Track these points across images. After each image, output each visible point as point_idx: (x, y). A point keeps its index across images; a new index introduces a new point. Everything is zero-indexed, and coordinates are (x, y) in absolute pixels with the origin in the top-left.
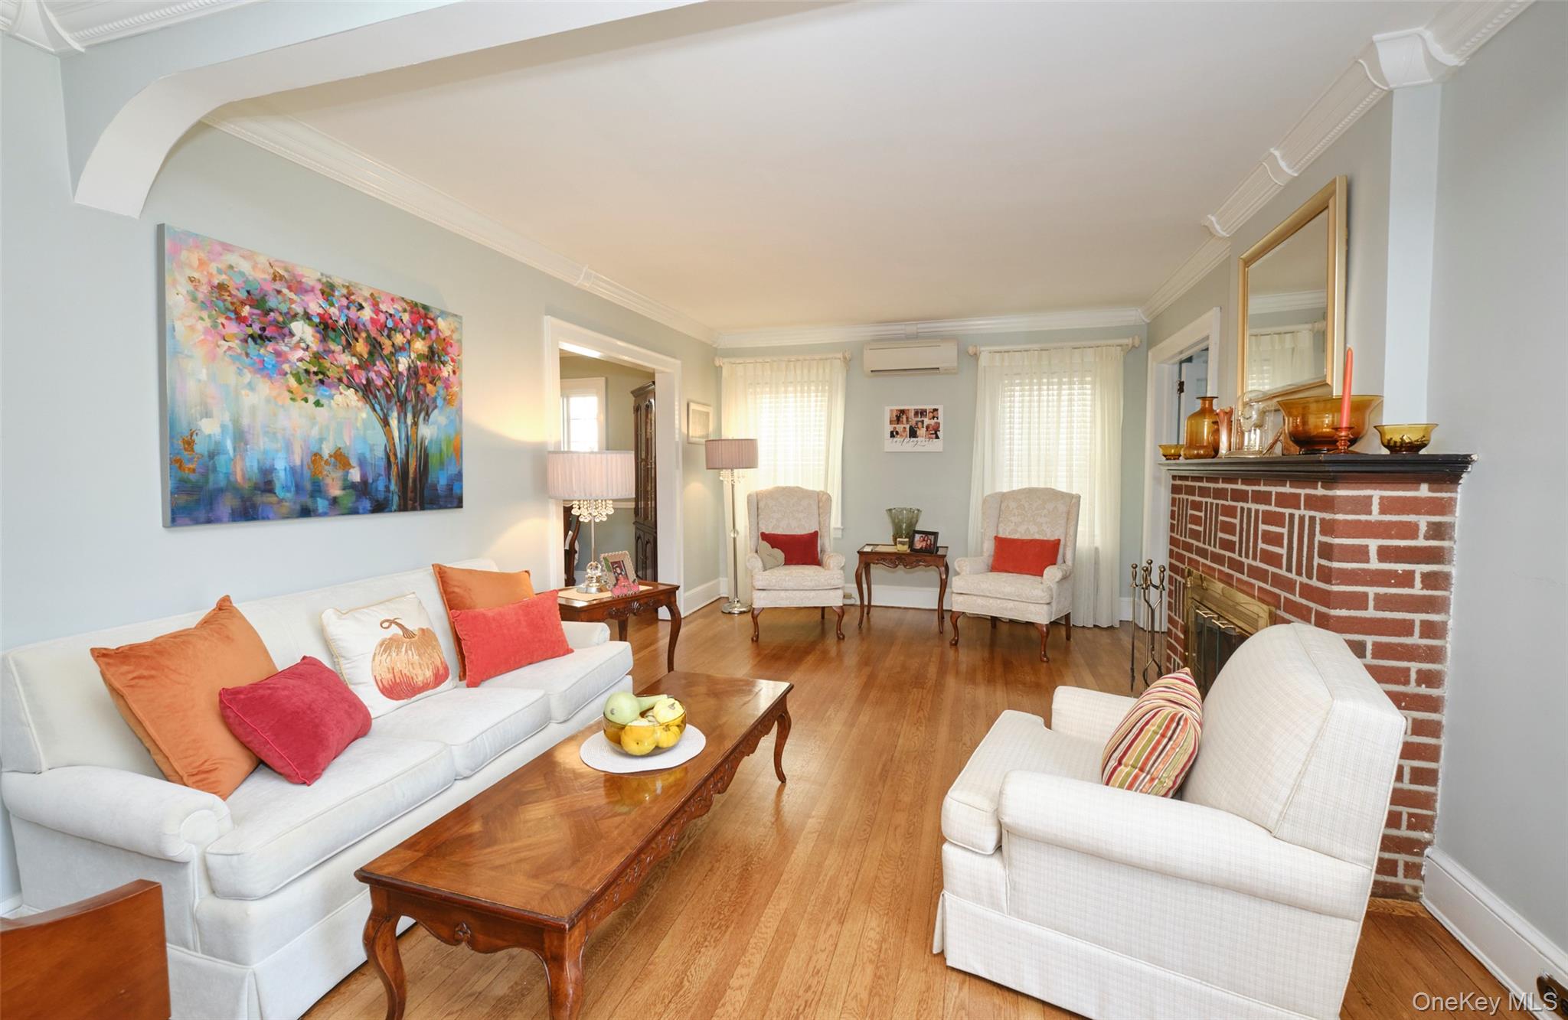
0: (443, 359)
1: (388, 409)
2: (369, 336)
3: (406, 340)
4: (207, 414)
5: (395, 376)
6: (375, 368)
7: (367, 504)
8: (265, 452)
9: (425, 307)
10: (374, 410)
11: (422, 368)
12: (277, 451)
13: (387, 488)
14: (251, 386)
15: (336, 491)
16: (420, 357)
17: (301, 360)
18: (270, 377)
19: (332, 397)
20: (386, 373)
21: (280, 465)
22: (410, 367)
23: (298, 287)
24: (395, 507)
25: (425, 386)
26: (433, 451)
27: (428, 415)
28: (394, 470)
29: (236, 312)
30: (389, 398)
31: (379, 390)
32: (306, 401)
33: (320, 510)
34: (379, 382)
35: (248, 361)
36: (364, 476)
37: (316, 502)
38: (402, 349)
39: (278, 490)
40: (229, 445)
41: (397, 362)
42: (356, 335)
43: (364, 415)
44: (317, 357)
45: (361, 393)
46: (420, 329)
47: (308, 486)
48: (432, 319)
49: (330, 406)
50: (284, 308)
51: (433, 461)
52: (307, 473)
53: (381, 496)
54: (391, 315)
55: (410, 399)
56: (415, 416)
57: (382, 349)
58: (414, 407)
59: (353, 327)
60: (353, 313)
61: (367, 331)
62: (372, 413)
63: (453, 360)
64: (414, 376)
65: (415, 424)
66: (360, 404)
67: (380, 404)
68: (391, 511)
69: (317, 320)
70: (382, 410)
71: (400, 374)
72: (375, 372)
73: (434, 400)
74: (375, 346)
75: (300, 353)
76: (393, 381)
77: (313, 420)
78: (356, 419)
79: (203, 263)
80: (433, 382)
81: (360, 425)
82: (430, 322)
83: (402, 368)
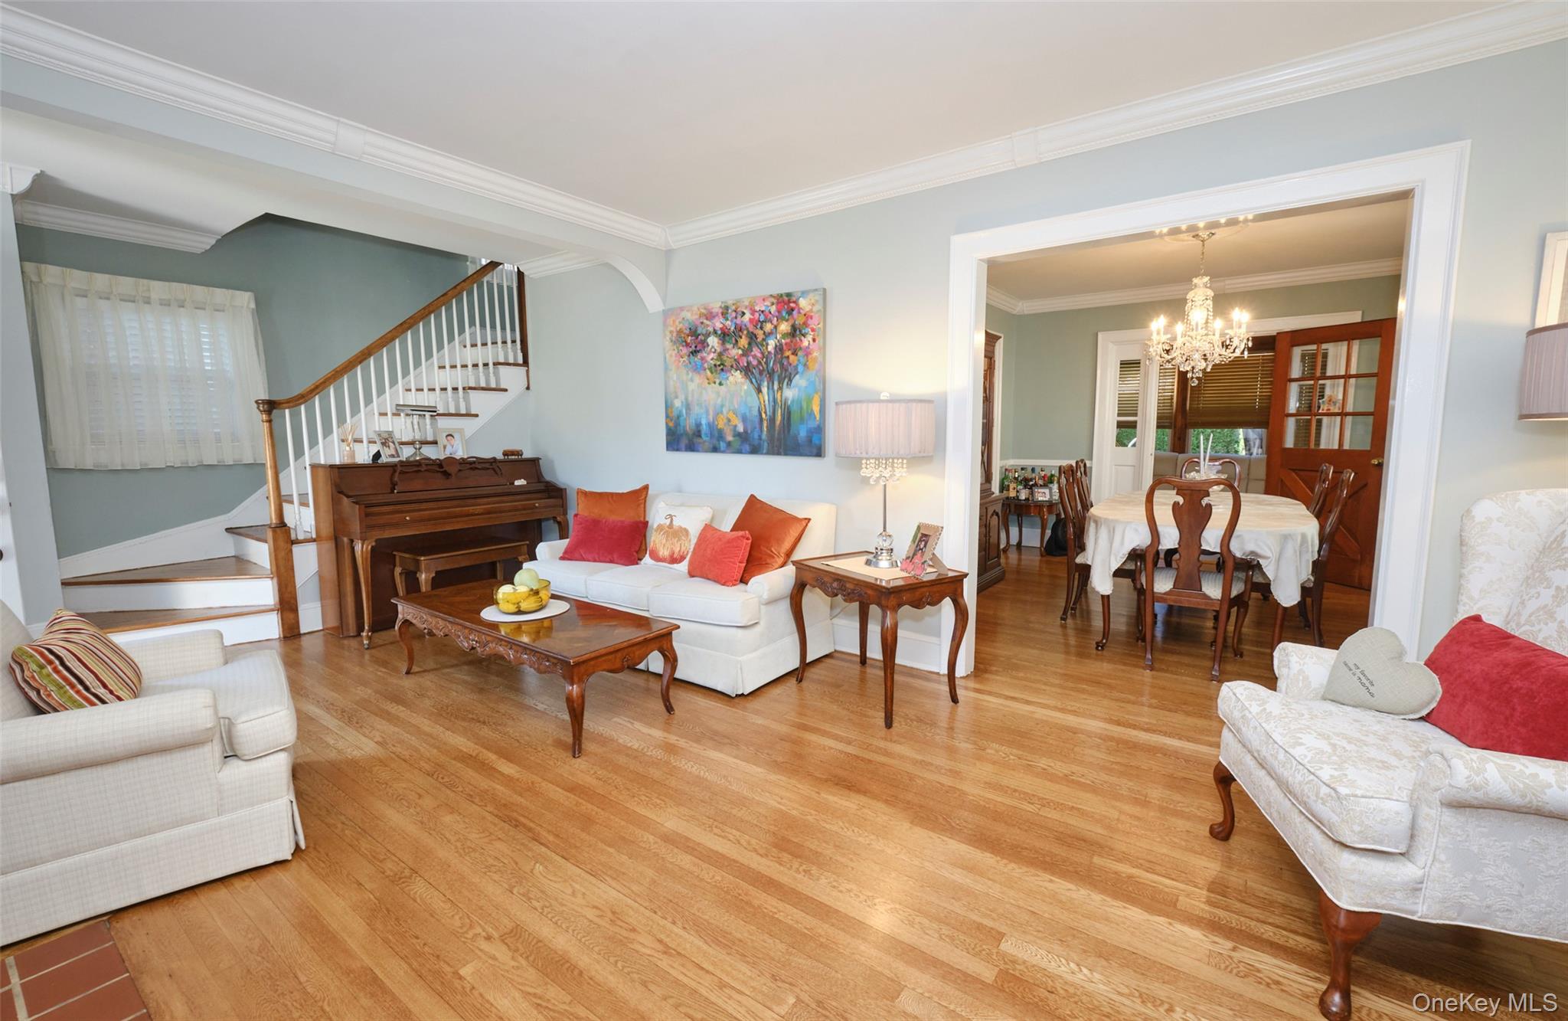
0: (803, 331)
1: (761, 380)
2: (748, 332)
3: (773, 326)
4: (677, 397)
5: (766, 356)
6: (753, 353)
7: (747, 447)
8: (697, 415)
9: (789, 295)
10: (752, 382)
11: (786, 344)
12: (702, 413)
13: (760, 436)
14: (692, 380)
15: (730, 438)
16: (785, 335)
17: (712, 359)
18: (699, 373)
19: (727, 378)
20: (759, 355)
21: (704, 422)
22: (776, 346)
23: (710, 316)
24: (765, 451)
25: (788, 357)
26: (794, 409)
27: (790, 380)
28: (765, 424)
29: (686, 342)
30: (761, 373)
31: (754, 368)
32: (715, 383)
33: (722, 449)
34: (755, 363)
35: (690, 365)
36: (745, 428)
37: (719, 443)
38: (770, 334)
39: (703, 436)
40: (684, 411)
41: (767, 344)
42: (740, 334)
43: (746, 387)
44: (720, 355)
45: (743, 372)
46: (784, 314)
47: (716, 433)
48: (794, 302)
49: (727, 385)
50: (704, 332)
51: (795, 417)
52: (715, 424)
53: (756, 442)
54: (763, 312)
55: (776, 370)
56: (781, 382)
57: (756, 338)
58: (779, 377)
59: (739, 329)
60: (738, 321)
61: (747, 329)
62: (751, 386)
63: (813, 330)
64: (779, 352)
65: (780, 388)
66: (743, 380)
67: (755, 378)
68: (762, 454)
69: (719, 332)
70: (756, 381)
71: (769, 353)
72: (752, 356)
73: (796, 368)
74: (752, 337)
75: (712, 355)
76: (764, 359)
77: (718, 394)
78: (741, 390)
79: (674, 321)
80: (795, 353)
81: (743, 394)
82: (792, 305)
83: (771, 348)
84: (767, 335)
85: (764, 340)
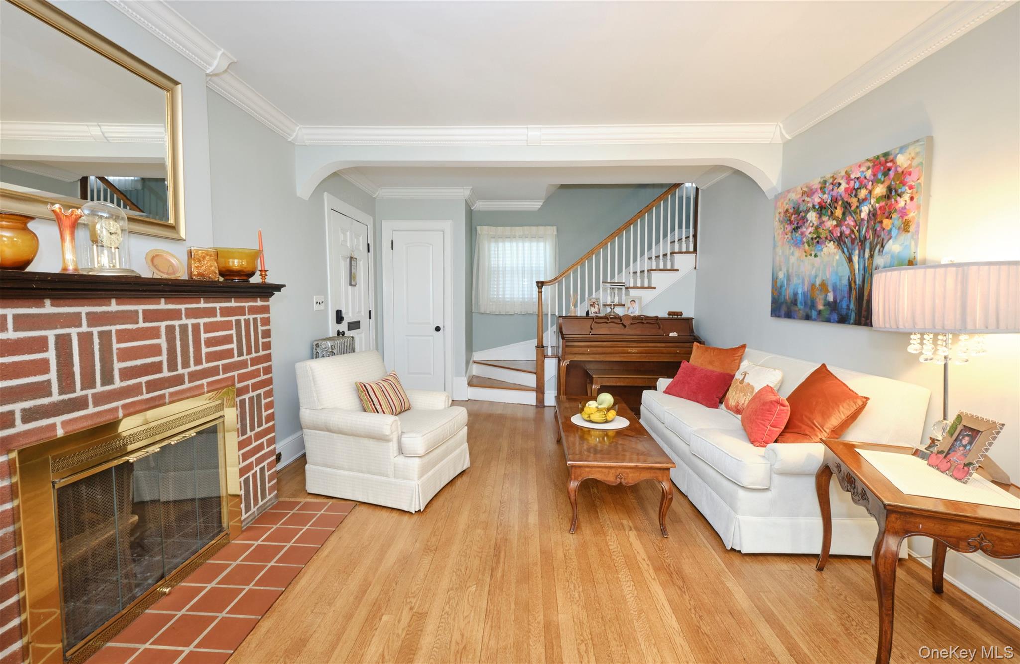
0: (900, 191)
1: (852, 249)
2: (843, 202)
3: (867, 191)
4: (781, 270)
5: (859, 223)
6: (846, 222)
7: (835, 317)
8: (795, 285)
9: (886, 155)
10: (843, 252)
11: (880, 208)
12: (799, 284)
13: (848, 306)
14: (793, 254)
15: (821, 307)
16: (878, 200)
17: (810, 233)
18: (799, 247)
19: (822, 250)
20: (852, 223)
21: (800, 291)
22: (870, 211)
23: (811, 193)
24: (852, 321)
25: (882, 222)
27: (882, 246)
28: (854, 293)
29: (790, 220)
30: (853, 242)
31: (847, 237)
32: (811, 255)
33: (814, 317)
34: (847, 232)
35: (793, 241)
36: (835, 298)
37: (811, 312)
38: (864, 200)
39: (799, 305)
40: (786, 282)
41: (861, 211)
42: (836, 205)
43: (837, 257)
44: (817, 228)
45: (836, 243)
46: (880, 176)
47: (809, 302)
48: (891, 161)
49: (821, 256)
50: (805, 208)
52: (809, 294)
53: (844, 312)
54: (858, 179)
55: (868, 237)
56: (872, 250)
57: (850, 207)
58: (870, 243)
59: (835, 200)
60: (834, 193)
61: (842, 199)
62: (843, 256)
63: (911, 188)
64: (872, 217)
65: (871, 256)
66: (836, 250)
67: (847, 247)
68: (849, 324)
69: (817, 207)
70: (848, 251)
71: (862, 220)
72: (846, 225)
73: (890, 231)
74: (847, 206)
75: (810, 229)
76: (857, 227)
77: (813, 265)
78: (833, 260)
79: (782, 204)
80: (889, 217)
81: (834, 264)
82: (889, 165)
83: (864, 215)
84: (861, 202)
85: (857, 207)
